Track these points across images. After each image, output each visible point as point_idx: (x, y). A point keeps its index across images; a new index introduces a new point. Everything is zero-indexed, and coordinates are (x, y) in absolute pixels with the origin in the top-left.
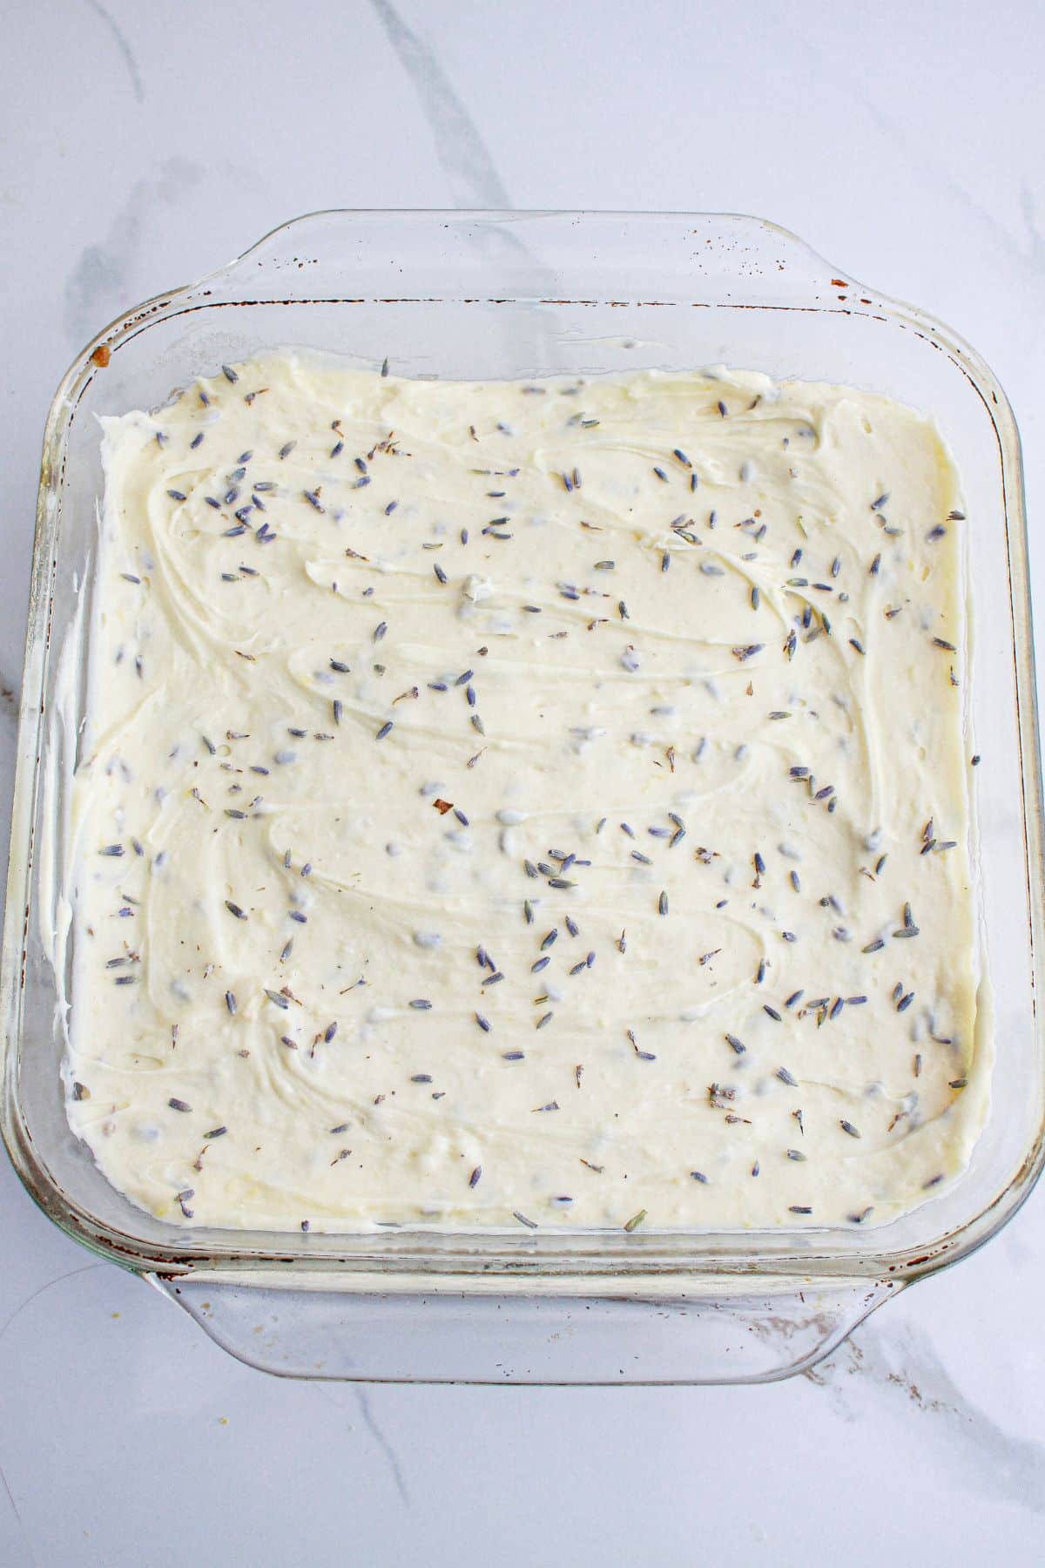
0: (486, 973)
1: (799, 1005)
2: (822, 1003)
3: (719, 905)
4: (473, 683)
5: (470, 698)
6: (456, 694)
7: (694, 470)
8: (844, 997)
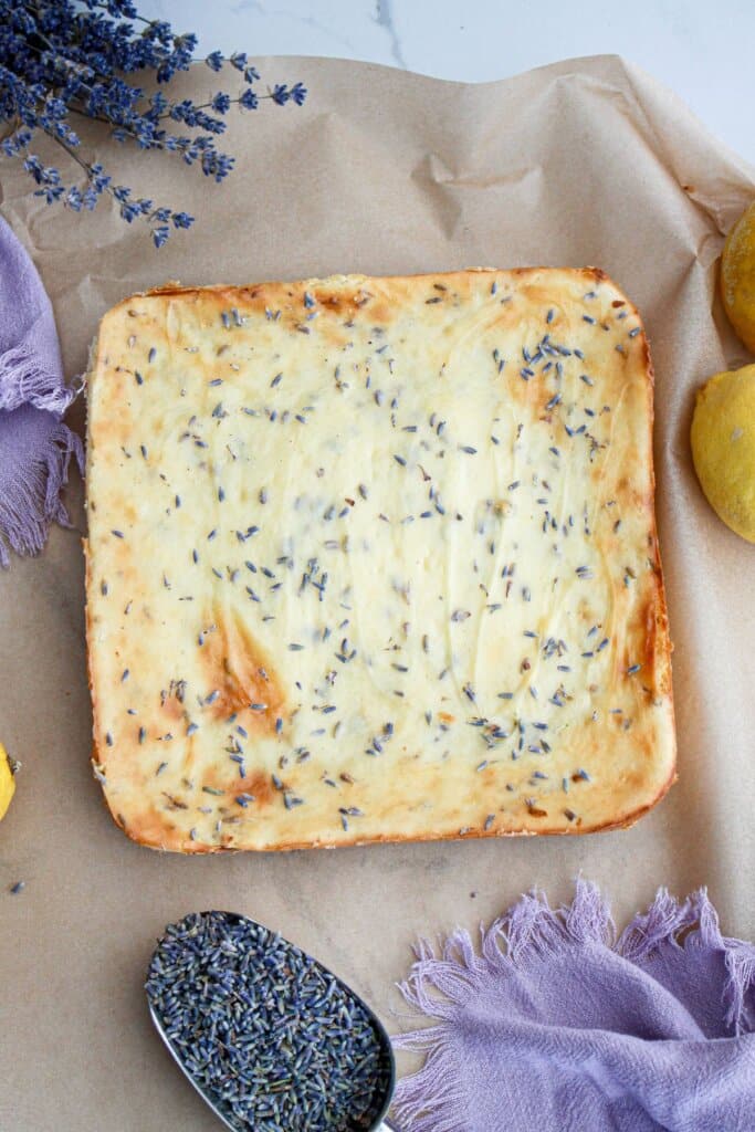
0: (244, 533)
1: (237, 737)
2: (239, 750)
3: (298, 684)
4: (437, 517)
5: (425, 515)
6: (428, 506)
7: (595, 654)
8: (244, 764)
